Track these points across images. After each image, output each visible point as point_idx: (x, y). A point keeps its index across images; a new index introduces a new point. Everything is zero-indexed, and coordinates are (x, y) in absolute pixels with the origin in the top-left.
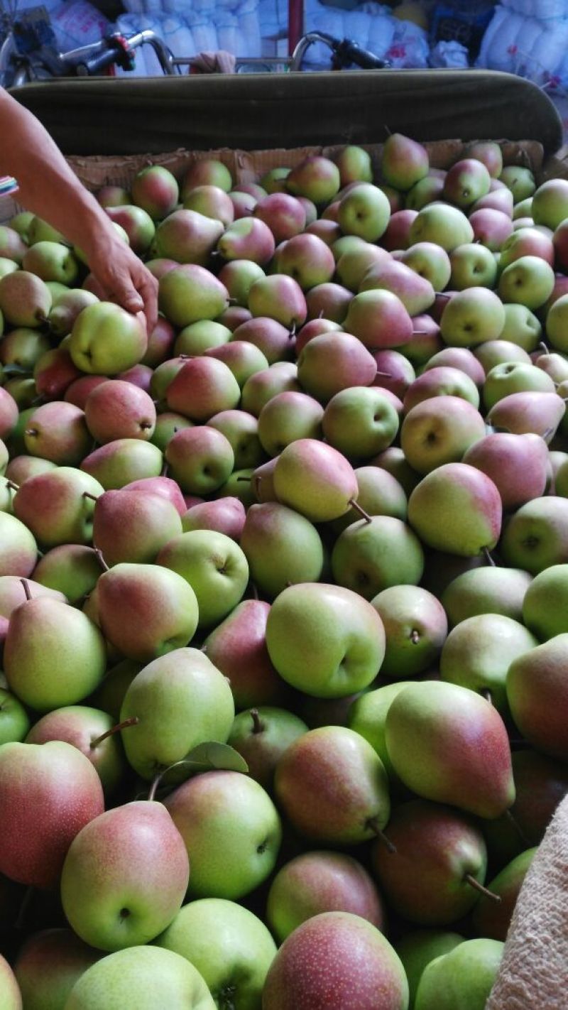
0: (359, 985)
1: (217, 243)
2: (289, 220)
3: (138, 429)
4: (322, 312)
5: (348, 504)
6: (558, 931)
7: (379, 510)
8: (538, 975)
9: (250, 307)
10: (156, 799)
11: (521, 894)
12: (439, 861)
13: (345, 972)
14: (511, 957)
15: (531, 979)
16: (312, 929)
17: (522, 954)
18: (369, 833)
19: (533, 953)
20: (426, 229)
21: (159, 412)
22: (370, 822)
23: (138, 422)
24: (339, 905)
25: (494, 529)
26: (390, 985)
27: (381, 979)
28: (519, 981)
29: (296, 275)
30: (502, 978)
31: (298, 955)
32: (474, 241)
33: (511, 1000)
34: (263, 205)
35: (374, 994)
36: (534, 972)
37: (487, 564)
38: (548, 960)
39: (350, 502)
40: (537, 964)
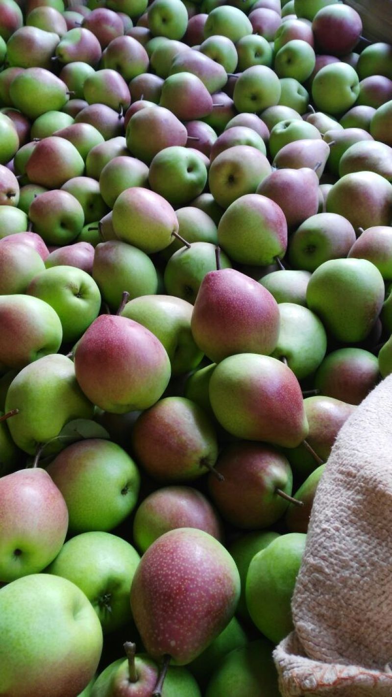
0: (199, 580)
1: (56, 51)
2: (111, 29)
3: (5, 198)
4: (142, 96)
5: (171, 236)
6: (345, 520)
7: (196, 238)
8: (332, 555)
9: (86, 98)
10: (38, 466)
11: (316, 497)
12: (256, 482)
13: (188, 572)
14: (311, 544)
15: (327, 559)
16: (161, 543)
17: (319, 541)
18: (204, 469)
19: (328, 539)
20: (217, 26)
21: (22, 184)
22: (203, 461)
23: (5, 192)
24: (185, 523)
25: (282, 242)
26: (224, 577)
27: (217, 572)
28: (319, 561)
29: (119, 69)
30: (306, 560)
31: (152, 564)
32: (254, 33)
33: (314, 576)
34: (89, 18)
35: (212, 584)
36: (330, 553)
37: (280, 269)
38: (340, 543)
39: (173, 234)
40: (331, 547)
